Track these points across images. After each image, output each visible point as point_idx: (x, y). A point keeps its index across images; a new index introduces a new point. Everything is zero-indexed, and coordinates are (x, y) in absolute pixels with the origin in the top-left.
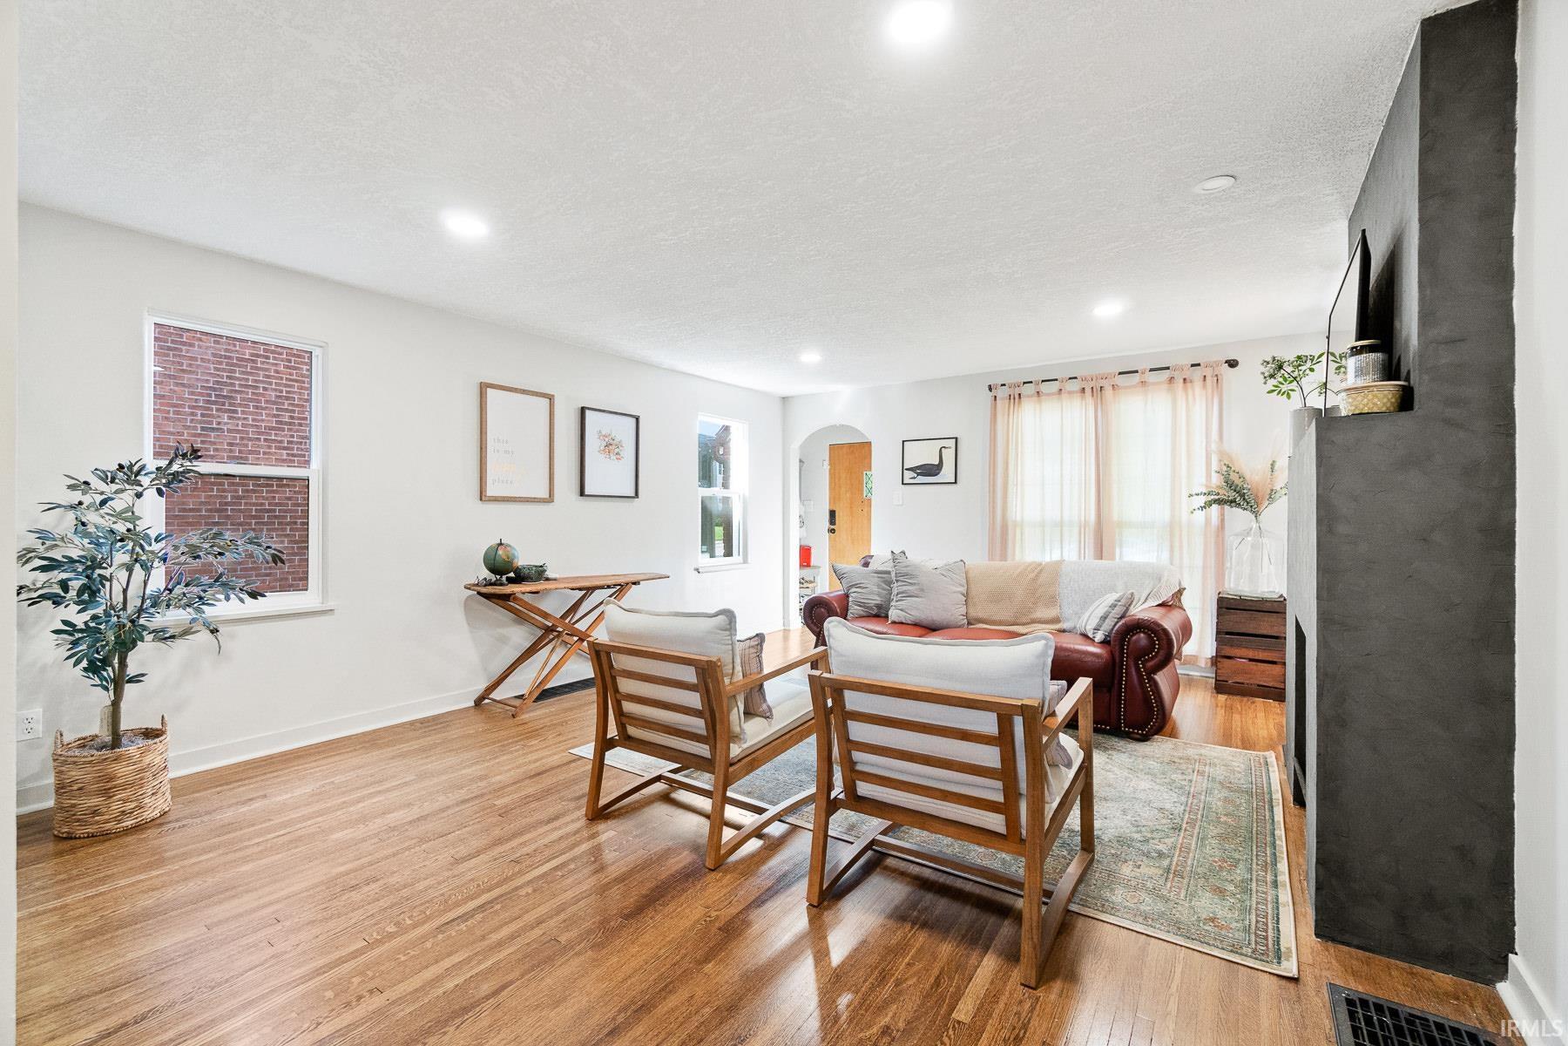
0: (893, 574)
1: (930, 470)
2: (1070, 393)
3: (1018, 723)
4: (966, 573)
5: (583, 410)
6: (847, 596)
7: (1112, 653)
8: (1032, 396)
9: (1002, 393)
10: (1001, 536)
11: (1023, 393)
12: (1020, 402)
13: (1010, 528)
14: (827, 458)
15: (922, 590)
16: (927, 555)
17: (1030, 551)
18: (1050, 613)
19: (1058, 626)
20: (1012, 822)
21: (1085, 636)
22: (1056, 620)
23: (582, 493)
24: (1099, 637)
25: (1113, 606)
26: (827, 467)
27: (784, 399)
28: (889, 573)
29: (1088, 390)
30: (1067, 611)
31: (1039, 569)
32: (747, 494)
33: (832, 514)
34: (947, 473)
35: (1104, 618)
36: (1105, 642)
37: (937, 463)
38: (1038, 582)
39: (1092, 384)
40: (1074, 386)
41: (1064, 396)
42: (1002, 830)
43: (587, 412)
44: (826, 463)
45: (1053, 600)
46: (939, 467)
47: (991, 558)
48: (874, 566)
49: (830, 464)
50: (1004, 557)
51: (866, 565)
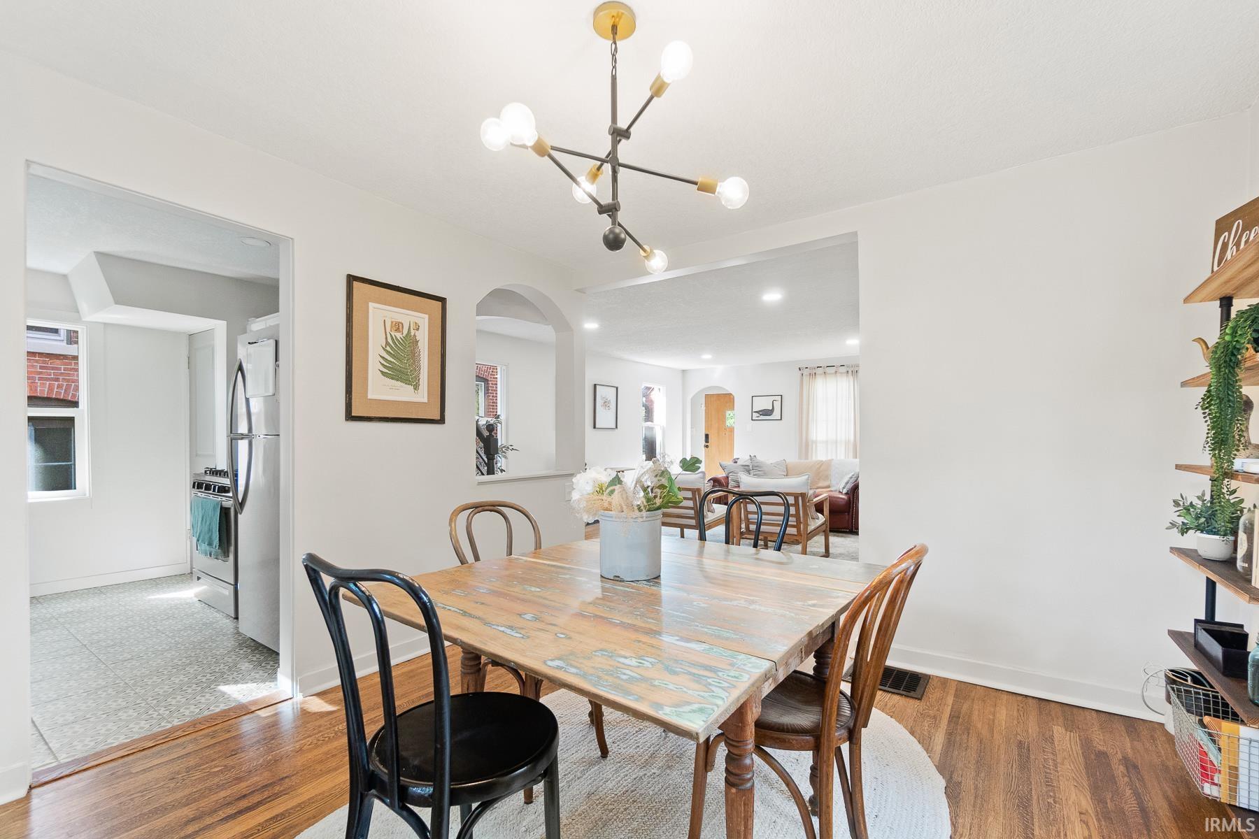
0: (751, 466)
1: (767, 413)
2: (841, 373)
3: (800, 498)
4: (787, 466)
5: (595, 385)
6: (728, 477)
7: (849, 498)
8: (821, 374)
9: (806, 372)
10: (805, 446)
11: (817, 373)
12: (815, 377)
13: (810, 443)
14: (704, 403)
15: (765, 473)
16: (767, 457)
17: (820, 455)
18: (826, 484)
19: (829, 489)
20: (799, 531)
21: (840, 492)
22: (829, 487)
23: (595, 427)
24: (845, 491)
25: (851, 478)
26: (703, 408)
27: (684, 371)
28: (748, 466)
29: (850, 372)
30: (834, 482)
31: (822, 463)
32: (665, 426)
33: (707, 436)
34: (776, 414)
35: (847, 483)
36: (846, 494)
37: (771, 408)
38: (821, 469)
39: (852, 369)
40: (843, 370)
41: (838, 374)
42: (796, 533)
43: (597, 386)
44: (703, 406)
45: (827, 477)
46: (772, 411)
47: (800, 458)
48: (740, 462)
49: (706, 406)
50: (807, 458)
51: (736, 462)
